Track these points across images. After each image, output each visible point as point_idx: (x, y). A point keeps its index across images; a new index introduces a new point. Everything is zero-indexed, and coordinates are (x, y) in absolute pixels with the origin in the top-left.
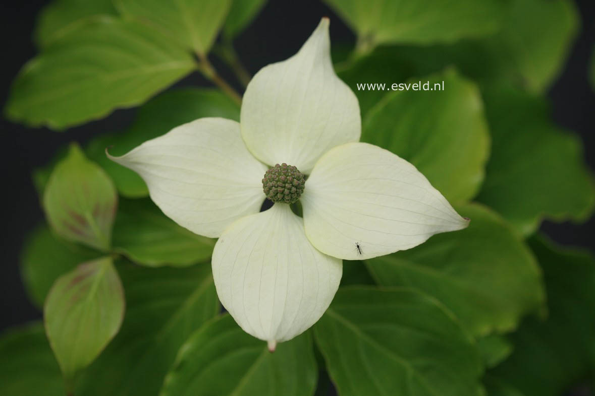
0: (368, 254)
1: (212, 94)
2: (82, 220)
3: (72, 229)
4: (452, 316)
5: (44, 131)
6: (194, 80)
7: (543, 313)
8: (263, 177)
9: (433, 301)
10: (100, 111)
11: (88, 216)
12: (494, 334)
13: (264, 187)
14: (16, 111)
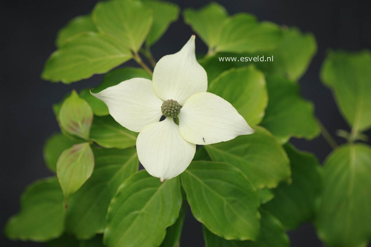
0: (208, 142)
1: (139, 70)
2: (76, 125)
3: (72, 128)
4: (246, 177)
5: (60, 84)
6: (131, 63)
7: (290, 181)
8: (162, 105)
9: (238, 170)
10: (87, 74)
11: (79, 123)
12: (265, 188)
13: (162, 109)
14: (47, 75)
